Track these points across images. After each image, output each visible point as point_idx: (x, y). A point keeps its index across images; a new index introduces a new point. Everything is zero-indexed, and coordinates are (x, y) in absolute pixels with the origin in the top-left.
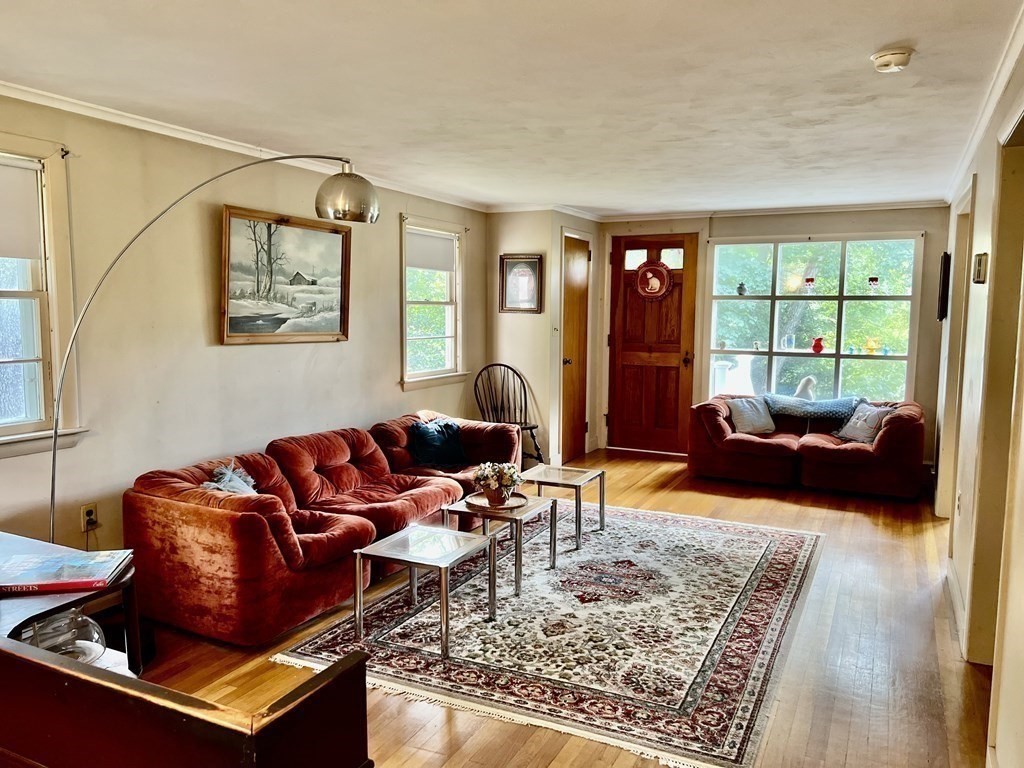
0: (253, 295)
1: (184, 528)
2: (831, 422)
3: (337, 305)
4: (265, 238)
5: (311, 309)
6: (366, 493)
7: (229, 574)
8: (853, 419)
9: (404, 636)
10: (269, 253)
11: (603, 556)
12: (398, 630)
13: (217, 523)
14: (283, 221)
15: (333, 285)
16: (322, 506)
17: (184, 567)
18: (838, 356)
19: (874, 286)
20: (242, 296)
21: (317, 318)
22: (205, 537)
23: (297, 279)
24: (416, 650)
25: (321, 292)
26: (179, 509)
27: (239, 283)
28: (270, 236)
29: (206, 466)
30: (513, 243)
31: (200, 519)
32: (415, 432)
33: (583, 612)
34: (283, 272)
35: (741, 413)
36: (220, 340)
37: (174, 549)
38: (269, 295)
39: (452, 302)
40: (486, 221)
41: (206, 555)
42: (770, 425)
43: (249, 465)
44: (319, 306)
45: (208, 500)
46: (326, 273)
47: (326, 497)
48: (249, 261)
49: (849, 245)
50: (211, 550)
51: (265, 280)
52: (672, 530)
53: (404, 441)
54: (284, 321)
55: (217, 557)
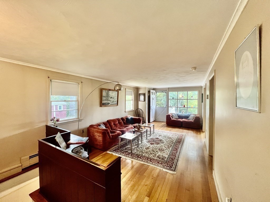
0: (105, 100)
1: (95, 133)
2: (187, 117)
3: (117, 101)
4: (107, 92)
5: (113, 102)
6: (120, 128)
7: (101, 140)
8: (190, 117)
9: (126, 149)
10: (108, 94)
11: (154, 137)
12: (125, 148)
13: (100, 132)
14: (110, 90)
15: (116, 98)
16: (114, 129)
17: (95, 139)
18: (187, 108)
19: (192, 98)
20: (104, 100)
21: (114, 103)
22: (98, 134)
23: (111, 98)
24: (127, 151)
25: (115, 99)
26: (95, 130)
27: (104, 98)
28: (108, 92)
29: (99, 124)
30: (141, 92)
31: (97, 132)
32: (127, 119)
33: (151, 146)
34: (109, 97)
35: (174, 116)
36: (101, 106)
37: (94, 136)
38: (108, 100)
39: (132, 100)
40: (137, 89)
41: (98, 137)
42: (178, 118)
43: (104, 124)
44: (114, 101)
45: (99, 129)
46: (115, 97)
47: (115, 128)
48: (105, 96)
49: (188, 92)
50: (99, 136)
51: (107, 98)
52: (164, 133)
53: (125, 120)
54: (109, 103)
55: (100, 137)
